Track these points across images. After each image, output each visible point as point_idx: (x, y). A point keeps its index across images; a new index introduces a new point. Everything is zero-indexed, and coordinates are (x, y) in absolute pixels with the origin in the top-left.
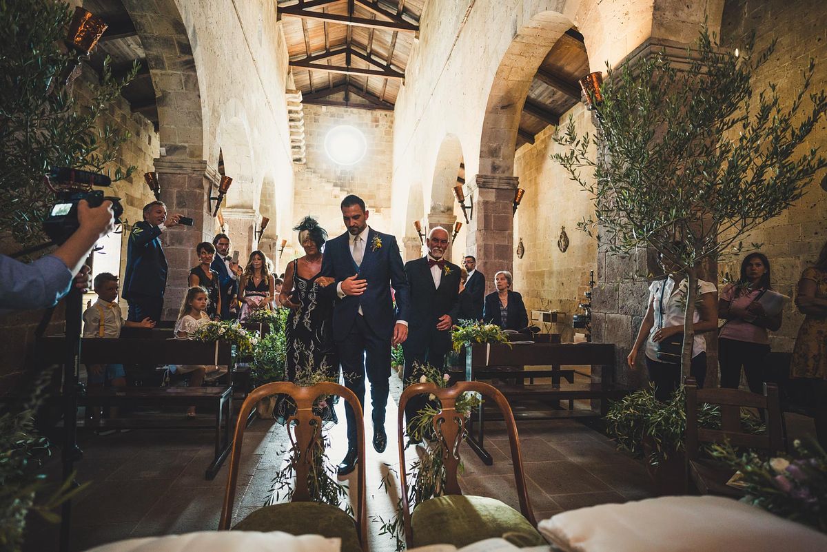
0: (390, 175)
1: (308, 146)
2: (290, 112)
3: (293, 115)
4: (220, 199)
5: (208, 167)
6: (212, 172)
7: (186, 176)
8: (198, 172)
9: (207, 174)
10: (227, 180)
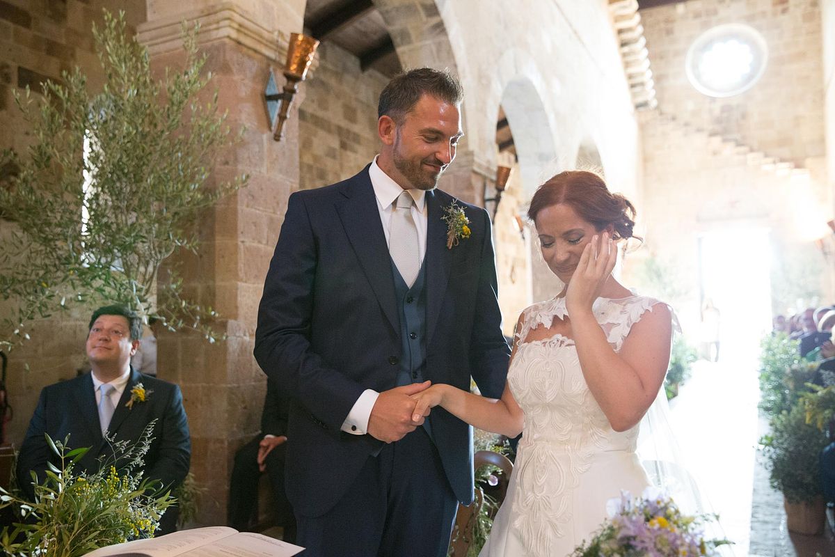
0: (821, 95)
1: (658, 79)
2: (620, 32)
3: (626, 36)
4: (497, 199)
5: (476, 159)
6: (484, 164)
7: (451, 176)
8: (465, 169)
9: (476, 169)
10: (505, 171)
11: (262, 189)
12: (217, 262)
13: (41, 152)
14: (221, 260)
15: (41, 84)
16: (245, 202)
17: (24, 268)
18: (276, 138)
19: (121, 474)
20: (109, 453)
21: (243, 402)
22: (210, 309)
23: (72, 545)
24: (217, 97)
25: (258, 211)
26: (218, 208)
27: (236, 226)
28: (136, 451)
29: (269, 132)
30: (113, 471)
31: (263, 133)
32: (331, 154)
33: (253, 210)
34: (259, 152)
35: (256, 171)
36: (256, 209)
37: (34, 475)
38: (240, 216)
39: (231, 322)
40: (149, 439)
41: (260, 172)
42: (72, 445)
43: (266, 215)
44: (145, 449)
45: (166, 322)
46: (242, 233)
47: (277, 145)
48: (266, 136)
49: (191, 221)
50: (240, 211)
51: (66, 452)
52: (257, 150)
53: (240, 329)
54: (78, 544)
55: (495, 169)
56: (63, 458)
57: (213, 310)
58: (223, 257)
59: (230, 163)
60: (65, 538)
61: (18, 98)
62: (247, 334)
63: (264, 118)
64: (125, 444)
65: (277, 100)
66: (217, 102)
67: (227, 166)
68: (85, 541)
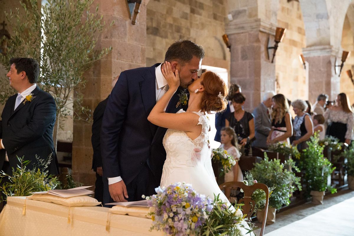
4: (275, 48)
5: (262, 23)
6: (268, 26)
7: (247, 34)
8: (255, 30)
9: (262, 29)
10: (280, 30)
11: (125, 50)
12: (101, 88)
13: (17, 39)
14: (104, 86)
15: (17, 9)
16: (116, 57)
17: (11, 90)
18: (133, 23)
23: (24, 191)
24: (98, 9)
25: (123, 62)
26: (103, 60)
27: (111, 69)
28: (46, 163)
29: (129, 20)
31: (126, 21)
32: (185, 16)
33: (121, 61)
34: (124, 30)
35: (122, 41)
36: (122, 60)
37: (13, 168)
38: (113, 65)
40: (50, 159)
41: (124, 41)
42: (25, 159)
43: (127, 63)
44: (49, 163)
46: (114, 73)
47: (134, 27)
48: (128, 22)
49: (88, 67)
50: (113, 62)
51: (23, 161)
52: (123, 29)
54: (26, 192)
55: (275, 29)
56: (22, 164)
58: (104, 85)
59: (109, 37)
60: (22, 189)
61: (7, 16)
63: (127, 12)
64: (42, 160)
65: (134, 3)
66: (98, 12)
67: (107, 39)
68: (28, 191)
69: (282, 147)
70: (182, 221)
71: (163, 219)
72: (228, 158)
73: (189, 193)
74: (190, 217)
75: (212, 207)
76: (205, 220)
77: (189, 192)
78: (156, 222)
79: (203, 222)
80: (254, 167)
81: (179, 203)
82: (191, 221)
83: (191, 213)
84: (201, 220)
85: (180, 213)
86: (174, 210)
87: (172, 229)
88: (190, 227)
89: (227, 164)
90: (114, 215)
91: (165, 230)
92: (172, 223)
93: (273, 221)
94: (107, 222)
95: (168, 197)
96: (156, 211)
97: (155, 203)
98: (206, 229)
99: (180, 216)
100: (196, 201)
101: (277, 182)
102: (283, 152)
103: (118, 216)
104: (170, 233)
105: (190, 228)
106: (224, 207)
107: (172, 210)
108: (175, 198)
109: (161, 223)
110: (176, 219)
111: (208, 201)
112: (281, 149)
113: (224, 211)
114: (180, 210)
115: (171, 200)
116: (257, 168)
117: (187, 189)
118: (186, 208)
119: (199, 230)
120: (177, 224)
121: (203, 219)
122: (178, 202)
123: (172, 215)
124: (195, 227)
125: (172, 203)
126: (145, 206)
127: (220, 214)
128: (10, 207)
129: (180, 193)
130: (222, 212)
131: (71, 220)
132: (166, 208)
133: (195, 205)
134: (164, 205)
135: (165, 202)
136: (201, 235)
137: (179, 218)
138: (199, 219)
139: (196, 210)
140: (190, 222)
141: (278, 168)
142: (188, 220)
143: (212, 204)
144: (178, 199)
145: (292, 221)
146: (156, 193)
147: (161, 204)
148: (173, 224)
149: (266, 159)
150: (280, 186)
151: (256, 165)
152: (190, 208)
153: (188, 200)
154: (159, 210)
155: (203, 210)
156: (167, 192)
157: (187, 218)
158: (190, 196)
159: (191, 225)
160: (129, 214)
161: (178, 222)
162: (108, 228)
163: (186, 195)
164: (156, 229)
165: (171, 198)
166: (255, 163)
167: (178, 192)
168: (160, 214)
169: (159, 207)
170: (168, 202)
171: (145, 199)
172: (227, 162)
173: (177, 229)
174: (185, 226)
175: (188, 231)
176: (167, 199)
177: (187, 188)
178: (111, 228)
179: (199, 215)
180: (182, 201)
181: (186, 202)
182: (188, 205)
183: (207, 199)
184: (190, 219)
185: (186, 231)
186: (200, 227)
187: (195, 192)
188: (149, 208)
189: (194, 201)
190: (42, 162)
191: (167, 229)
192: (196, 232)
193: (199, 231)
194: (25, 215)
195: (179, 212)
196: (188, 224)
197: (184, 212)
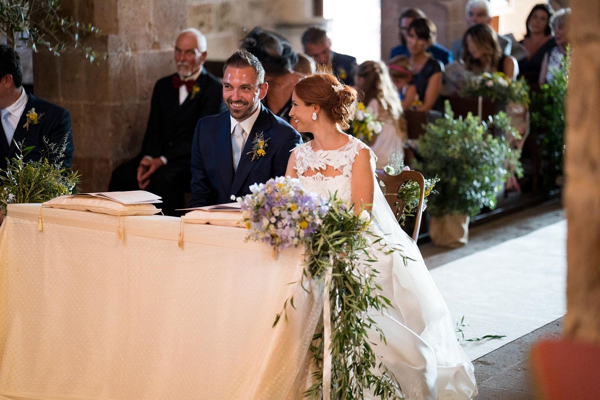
19: (51, 162)
20: (46, 149)
21: (128, 121)
22: (90, 25)
28: (60, 149)
30: (46, 161)
37: (7, 159)
39: (112, 37)
40: (65, 143)
44: (64, 149)
45: (52, 46)
53: (121, 44)
54: (33, 196)
57: (93, 25)
60: (26, 192)
62: (129, 49)
64: (54, 145)
68: (35, 194)
69: (490, 83)
70: (287, 228)
71: (263, 227)
72: (365, 118)
73: (295, 192)
74: (297, 223)
75: (327, 208)
76: (318, 226)
77: (295, 189)
78: (252, 231)
79: (316, 228)
80: (424, 132)
81: (283, 205)
82: (299, 228)
83: (300, 218)
84: (312, 226)
85: (285, 218)
86: (277, 213)
87: (274, 239)
88: (297, 235)
89: (363, 131)
90: (189, 225)
91: (265, 240)
92: (274, 231)
93: (464, 240)
94: (180, 235)
95: (267, 198)
96: (253, 216)
97: (251, 205)
98: (320, 237)
99: (285, 222)
100: (306, 202)
101: (472, 162)
102: (492, 95)
103: (194, 225)
104: (272, 244)
105: (298, 237)
106: (344, 208)
107: (273, 214)
108: (277, 199)
109: (260, 231)
110: (279, 225)
111: (321, 200)
112: (488, 88)
113: (343, 212)
114: (284, 214)
115: (272, 201)
116: (430, 135)
117: (292, 186)
118: (292, 211)
119: (309, 239)
120: (281, 232)
121: (315, 224)
122: (281, 204)
123: (273, 220)
124: (305, 235)
125: (273, 204)
126: (236, 210)
127: (338, 218)
128: (14, 220)
129: (283, 191)
130: (341, 215)
131: (122, 235)
132: (266, 212)
133: (304, 206)
134: (262, 208)
135: (264, 203)
136: (313, 244)
137: (283, 224)
138: (310, 225)
139: (305, 213)
140: (297, 228)
141: (474, 133)
142: (295, 226)
143: (327, 205)
144: (282, 199)
145: (503, 240)
146: (251, 193)
147: (258, 206)
148: (276, 231)
149: (449, 115)
150: (477, 169)
151: (428, 129)
152: (298, 210)
153: (295, 200)
154: (256, 215)
155: (315, 213)
156: (267, 191)
157: (293, 224)
158: (297, 196)
159: (299, 232)
160: (211, 223)
161: (281, 229)
162: (181, 244)
163: (291, 194)
164: (253, 239)
165: (272, 198)
166: (426, 123)
167: (281, 190)
168: (257, 219)
169: (256, 210)
170: (268, 204)
171: (235, 201)
172: (363, 127)
173: (281, 238)
174: (292, 233)
175: (296, 240)
176: (266, 200)
177: (293, 184)
178: (185, 243)
179: (309, 219)
180: (287, 202)
181: (292, 203)
182: (294, 207)
183: (320, 199)
184: (298, 224)
185: (293, 241)
186: (311, 235)
187: (303, 189)
188: (242, 212)
189: (302, 201)
190: (52, 148)
191: (267, 239)
192: (306, 242)
193: (311, 241)
194: (42, 231)
195: (283, 216)
196: (295, 231)
197: (289, 216)
